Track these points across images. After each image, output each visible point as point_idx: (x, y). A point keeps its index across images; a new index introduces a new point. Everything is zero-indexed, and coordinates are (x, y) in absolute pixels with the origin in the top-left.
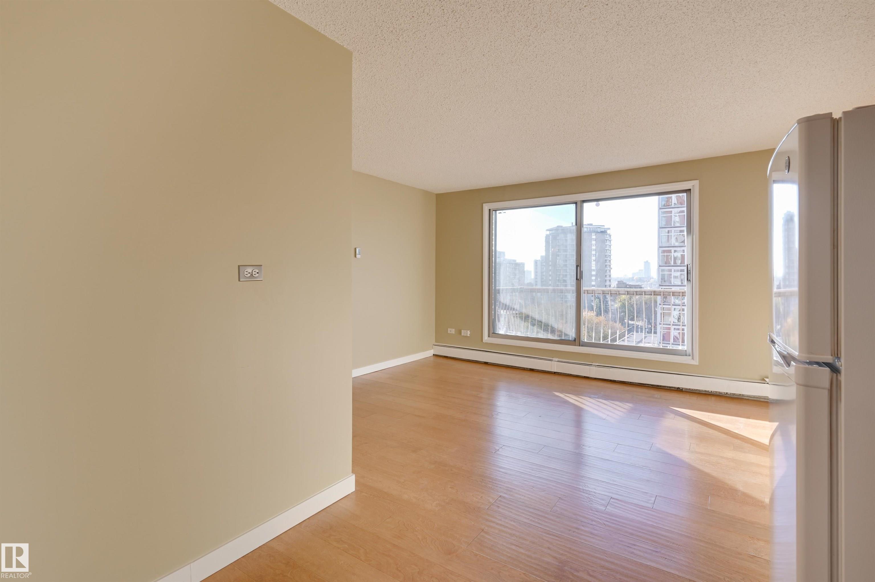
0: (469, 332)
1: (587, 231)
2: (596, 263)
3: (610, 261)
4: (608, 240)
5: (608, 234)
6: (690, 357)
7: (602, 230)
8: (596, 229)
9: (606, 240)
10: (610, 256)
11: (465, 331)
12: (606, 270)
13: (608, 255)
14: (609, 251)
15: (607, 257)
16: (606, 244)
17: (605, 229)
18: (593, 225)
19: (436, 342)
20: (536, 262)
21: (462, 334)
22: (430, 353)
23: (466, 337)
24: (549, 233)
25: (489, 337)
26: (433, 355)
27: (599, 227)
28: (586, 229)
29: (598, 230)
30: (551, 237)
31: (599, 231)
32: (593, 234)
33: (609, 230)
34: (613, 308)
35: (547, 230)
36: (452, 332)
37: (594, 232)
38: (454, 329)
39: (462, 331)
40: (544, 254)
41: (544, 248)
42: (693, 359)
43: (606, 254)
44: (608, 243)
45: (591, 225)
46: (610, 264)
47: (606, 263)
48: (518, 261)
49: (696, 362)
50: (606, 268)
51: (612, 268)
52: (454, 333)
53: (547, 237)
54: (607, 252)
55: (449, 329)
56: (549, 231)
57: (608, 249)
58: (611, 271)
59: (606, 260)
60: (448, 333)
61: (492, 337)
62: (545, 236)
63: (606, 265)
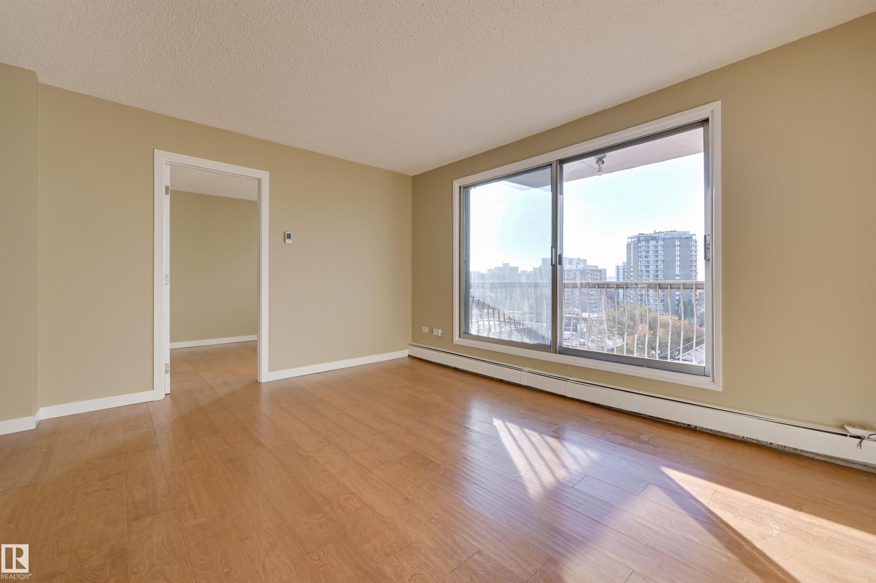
0: (440, 331)
1: (671, 237)
2: (680, 268)
3: (696, 266)
4: (693, 245)
5: (693, 240)
6: (710, 379)
7: (687, 236)
8: (681, 235)
9: (691, 246)
10: (696, 261)
11: (436, 329)
12: (691, 275)
13: (694, 260)
14: (695, 257)
15: (693, 262)
16: (691, 249)
17: (690, 235)
18: (677, 231)
19: (412, 341)
20: (618, 268)
21: (434, 334)
22: (405, 353)
23: (438, 336)
24: (631, 241)
25: (460, 337)
26: (408, 356)
27: (684, 233)
28: (670, 236)
29: (682, 236)
30: (632, 244)
31: (684, 237)
32: (676, 240)
33: (695, 236)
34: (698, 312)
35: (628, 238)
36: (425, 331)
37: (677, 238)
38: (427, 328)
39: (434, 330)
40: (625, 260)
41: (626, 254)
42: (713, 381)
43: (691, 259)
44: (693, 248)
45: (675, 231)
46: (696, 269)
47: (692, 268)
48: (600, 267)
49: (718, 387)
50: (691, 273)
51: (699, 273)
52: (427, 332)
53: (629, 245)
54: (692, 257)
55: (423, 328)
56: (631, 239)
57: (693, 254)
58: (697, 276)
59: (692, 265)
60: (422, 331)
61: (463, 338)
62: (627, 243)
63: (691, 270)
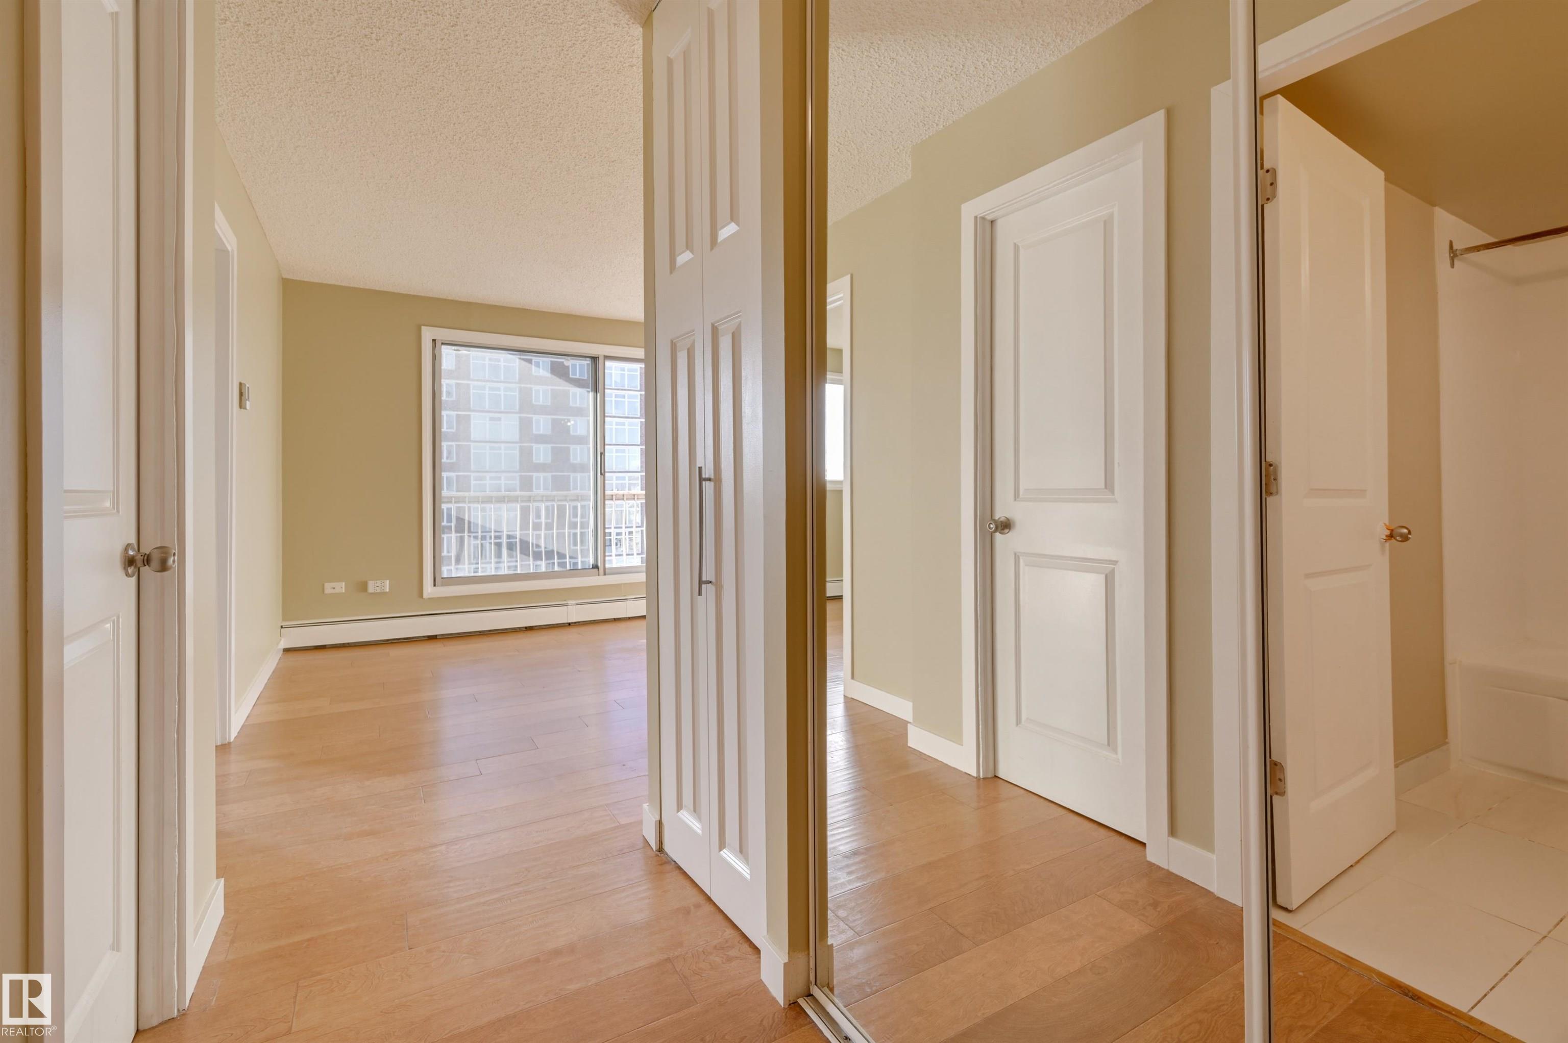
19: (284, 619)
21: (371, 590)
23: (383, 594)
25: (435, 585)
26: (283, 650)
36: (337, 591)
38: (344, 583)
39: (370, 583)
52: (344, 591)
55: (329, 585)
60: (326, 594)
61: (443, 586)
